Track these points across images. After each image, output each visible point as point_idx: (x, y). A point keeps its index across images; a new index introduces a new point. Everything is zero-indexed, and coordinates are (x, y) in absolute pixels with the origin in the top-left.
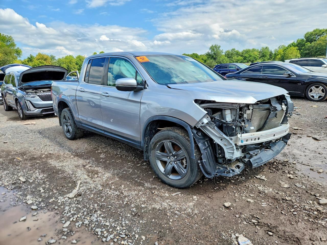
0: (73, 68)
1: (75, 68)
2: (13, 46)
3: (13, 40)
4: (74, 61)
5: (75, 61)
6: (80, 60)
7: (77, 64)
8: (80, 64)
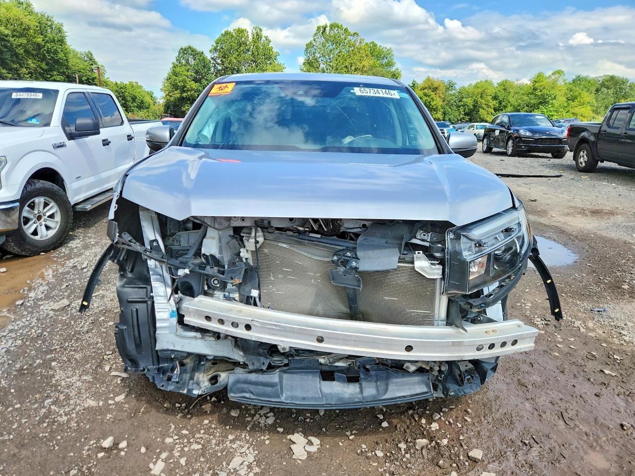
0: (485, 107)
1: (488, 106)
2: (390, 66)
3: (393, 55)
4: (491, 91)
5: (494, 91)
6: (505, 89)
7: (495, 98)
8: (501, 98)
